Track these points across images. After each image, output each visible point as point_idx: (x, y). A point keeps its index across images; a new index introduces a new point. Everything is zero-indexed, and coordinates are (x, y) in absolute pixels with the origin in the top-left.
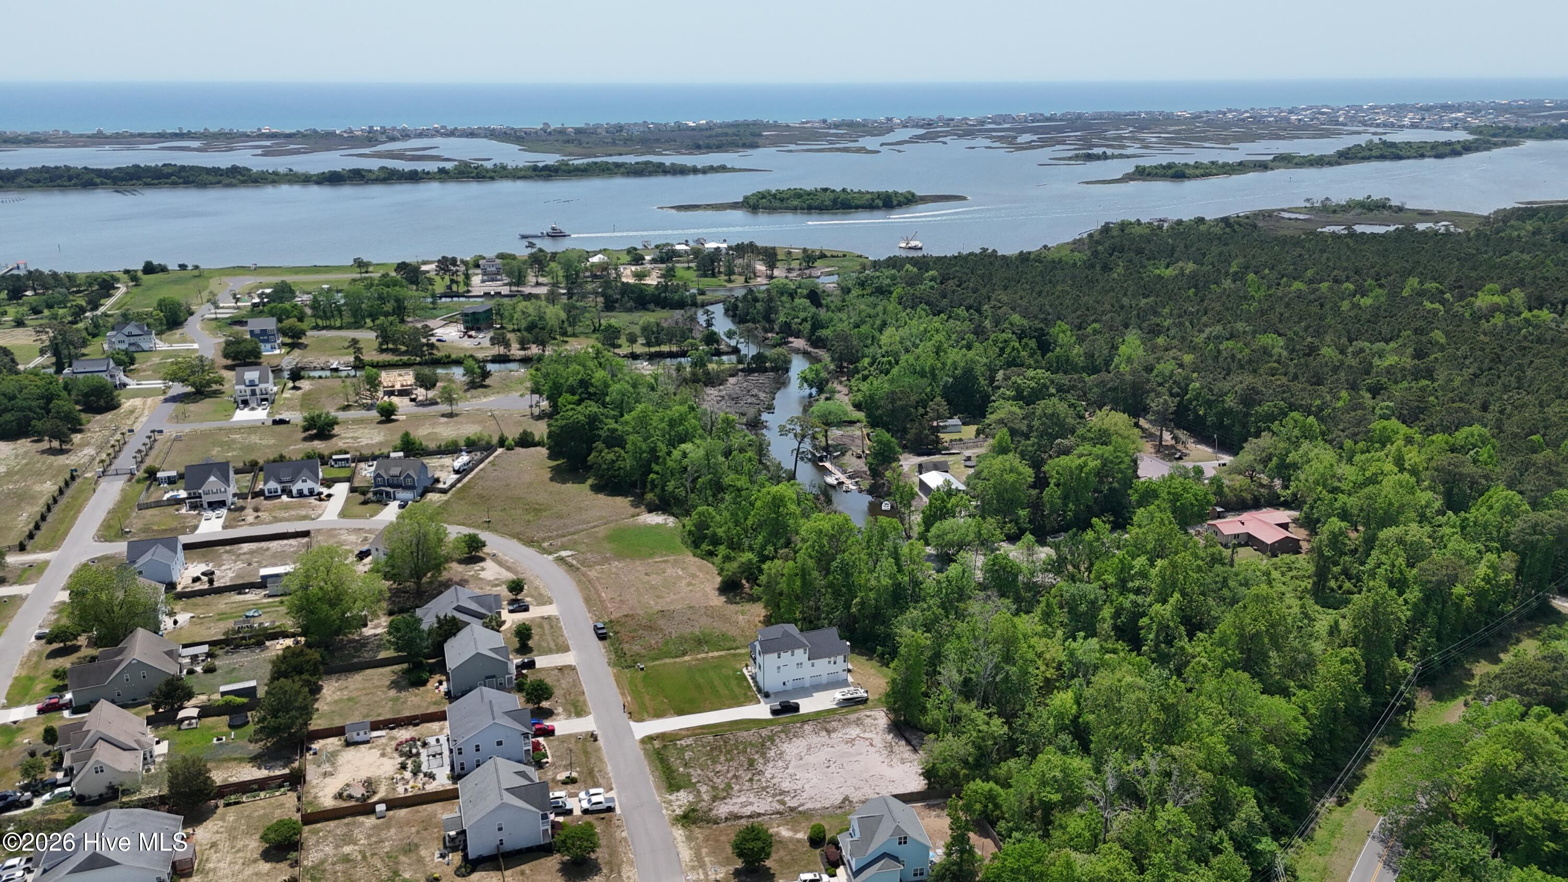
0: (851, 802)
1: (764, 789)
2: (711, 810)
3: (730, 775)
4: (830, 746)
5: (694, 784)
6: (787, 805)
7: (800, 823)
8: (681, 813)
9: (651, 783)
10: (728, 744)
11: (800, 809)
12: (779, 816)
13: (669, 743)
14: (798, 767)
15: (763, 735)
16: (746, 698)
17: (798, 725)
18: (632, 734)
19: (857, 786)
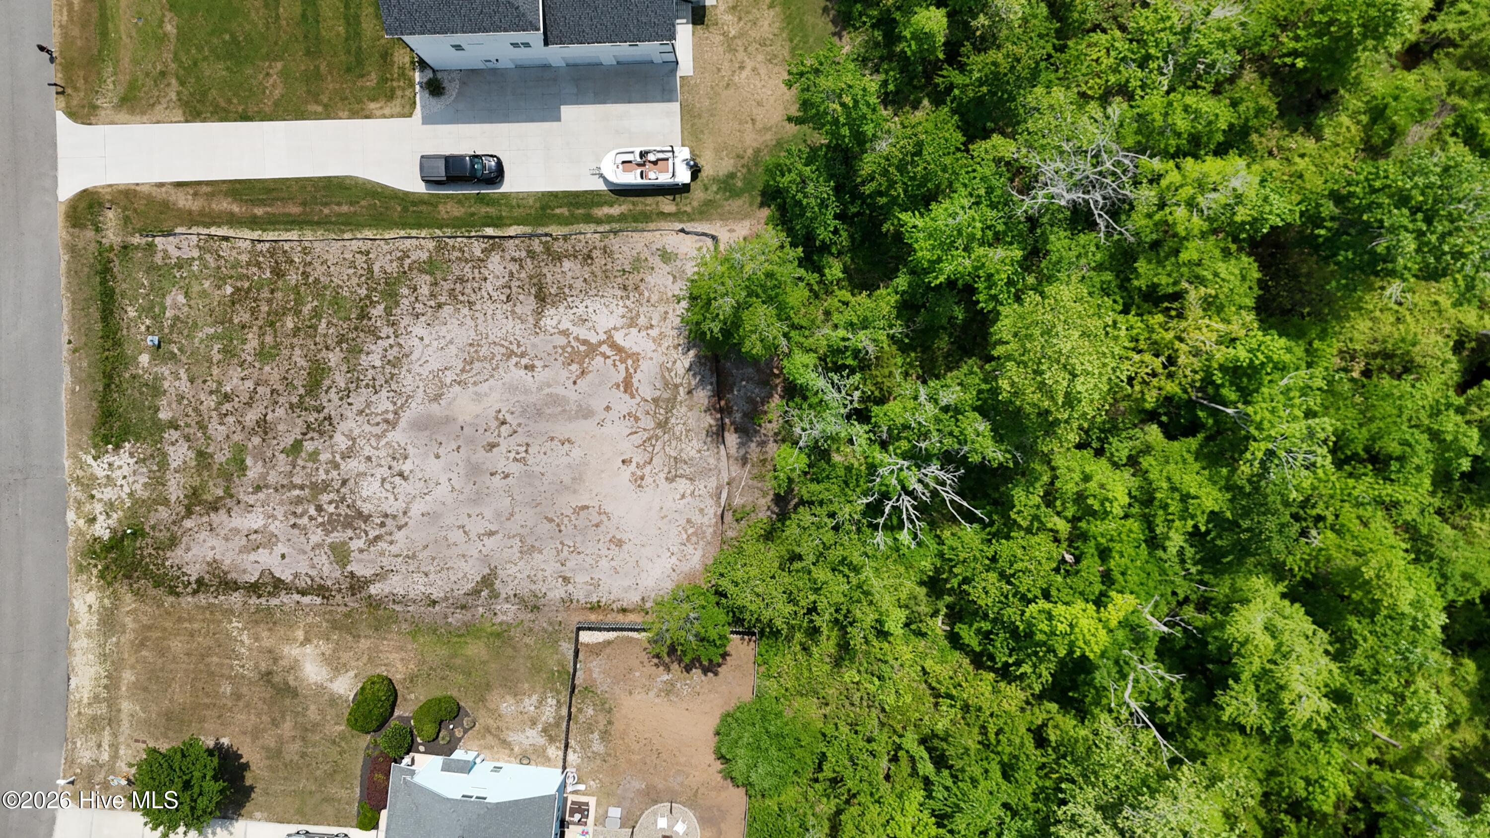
0: (494, 595)
1: (319, 488)
2: (173, 542)
3: (251, 417)
4: (524, 361)
5: (159, 427)
6: (349, 568)
7: (357, 637)
8: (106, 535)
9: (64, 398)
10: (280, 283)
11: (374, 590)
12: (319, 600)
13: (136, 240)
14: (423, 425)
15: (376, 268)
16: (384, 80)
17: (477, 248)
18: (55, 167)
19: (530, 541)
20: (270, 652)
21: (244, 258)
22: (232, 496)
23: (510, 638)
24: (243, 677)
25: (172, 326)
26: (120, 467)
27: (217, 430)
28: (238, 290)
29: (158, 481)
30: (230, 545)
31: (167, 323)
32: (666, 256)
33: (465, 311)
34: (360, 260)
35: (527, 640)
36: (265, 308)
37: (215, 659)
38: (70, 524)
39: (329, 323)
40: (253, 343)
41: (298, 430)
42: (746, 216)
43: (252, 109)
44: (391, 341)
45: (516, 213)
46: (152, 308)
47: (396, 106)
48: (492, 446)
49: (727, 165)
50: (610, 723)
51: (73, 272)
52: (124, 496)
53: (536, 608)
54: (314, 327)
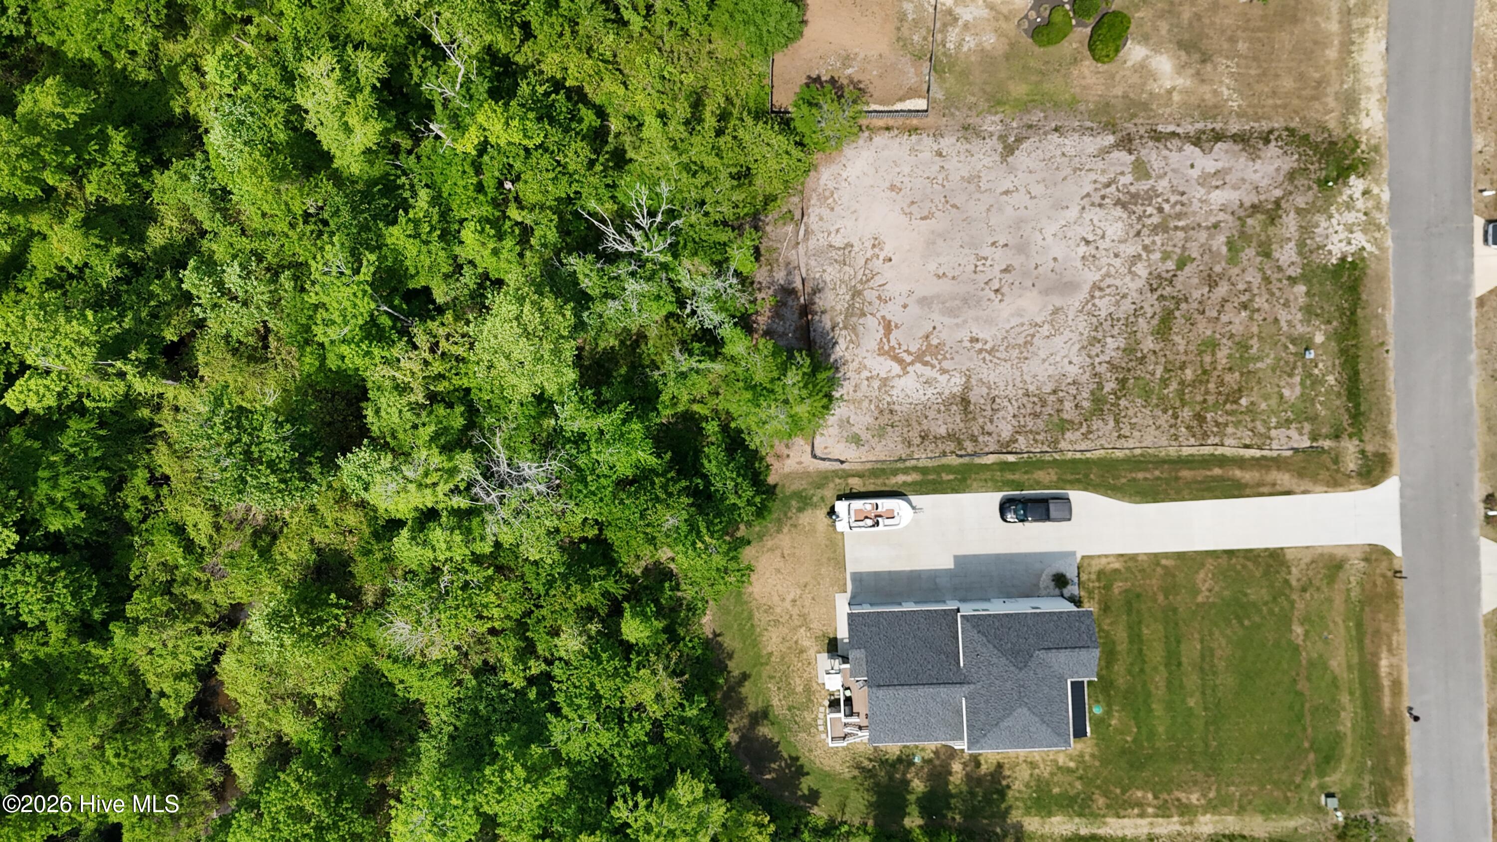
0: (1002, 138)
1: (1162, 228)
2: (1291, 176)
3: (1222, 290)
4: (979, 346)
5: (1305, 278)
6: (1133, 158)
7: (1125, 96)
8: (1353, 180)
9: (1392, 302)
10: (1198, 408)
11: (1111, 139)
12: (1160, 128)
13: (1327, 444)
14: (1068, 287)
15: (1112, 423)
16: (1108, 588)
17: (1022, 443)
18: (1403, 507)
19: (972, 187)
20: (1203, 81)
21: (1230, 430)
22: (1239, 218)
23: (988, 100)
24: (1227, 58)
25: (1294, 368)
26: (1340, 241)
27: (1253, 277)
28: (1236, 402)
29: (1306, 230)
30: (1240, 175)
31: (1299, 370)
32: (856, 440)
33: (1032, 388)
34: (1126, 431)
35: (973, 99)
36: (1211, 386)
37: (1253, 72)
38: (1386, 188)
39: (1153, 374)
40: (1222, 355)
41: (1180, 278)
42: (788, 476)
43: (1223, 561)
44: (1097, 360)
45: (988, 475)
46: (1313, 383)
47: (1096, 566)
48: (1006, 270)
49: (805, 518)
50: (898, 29)
51: (1384, 414)
52: (1336, 215)
53: (966, 128)
54: (1166, 370)
